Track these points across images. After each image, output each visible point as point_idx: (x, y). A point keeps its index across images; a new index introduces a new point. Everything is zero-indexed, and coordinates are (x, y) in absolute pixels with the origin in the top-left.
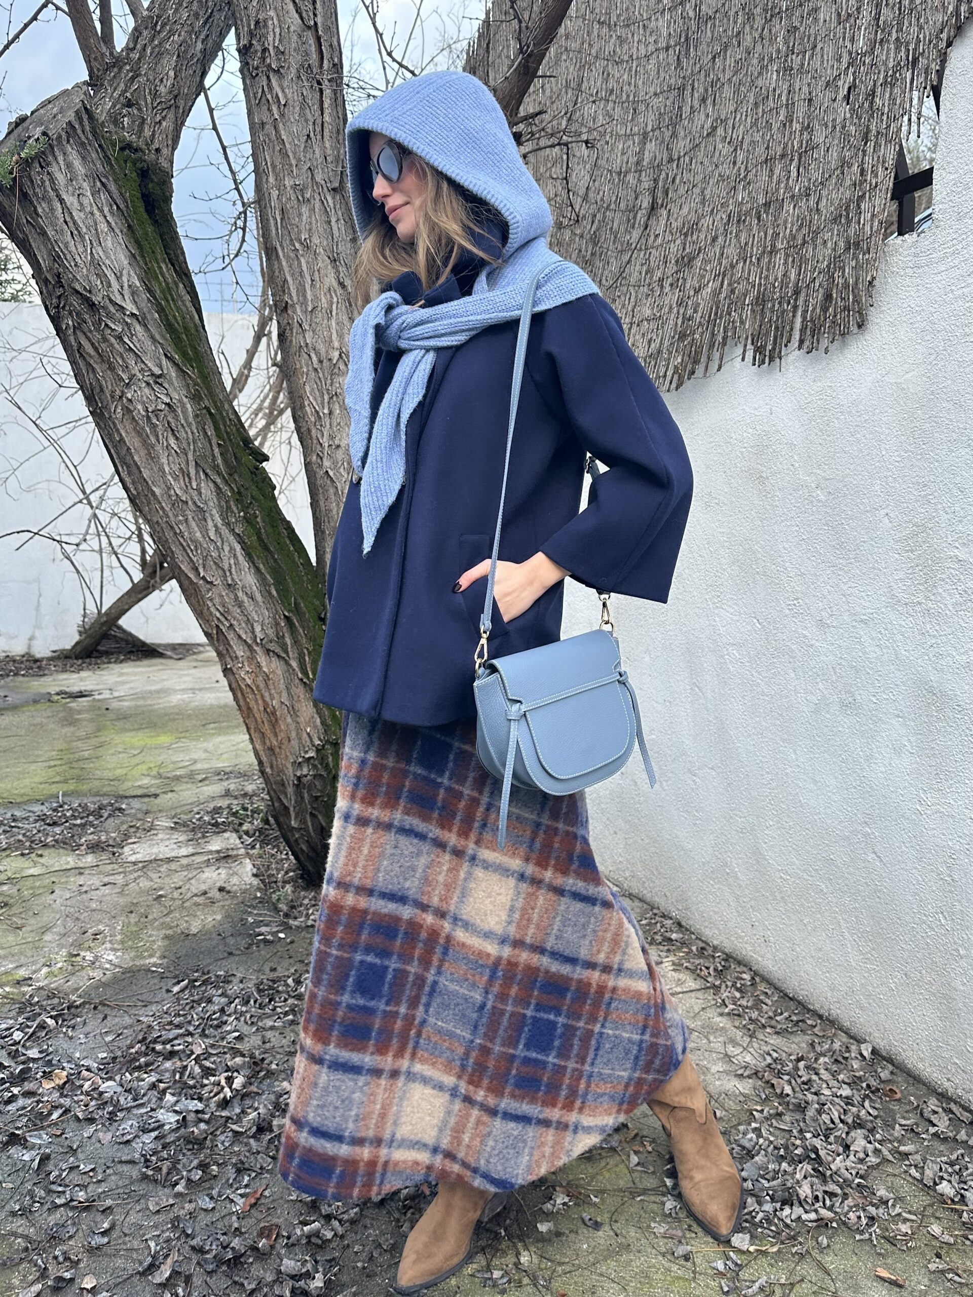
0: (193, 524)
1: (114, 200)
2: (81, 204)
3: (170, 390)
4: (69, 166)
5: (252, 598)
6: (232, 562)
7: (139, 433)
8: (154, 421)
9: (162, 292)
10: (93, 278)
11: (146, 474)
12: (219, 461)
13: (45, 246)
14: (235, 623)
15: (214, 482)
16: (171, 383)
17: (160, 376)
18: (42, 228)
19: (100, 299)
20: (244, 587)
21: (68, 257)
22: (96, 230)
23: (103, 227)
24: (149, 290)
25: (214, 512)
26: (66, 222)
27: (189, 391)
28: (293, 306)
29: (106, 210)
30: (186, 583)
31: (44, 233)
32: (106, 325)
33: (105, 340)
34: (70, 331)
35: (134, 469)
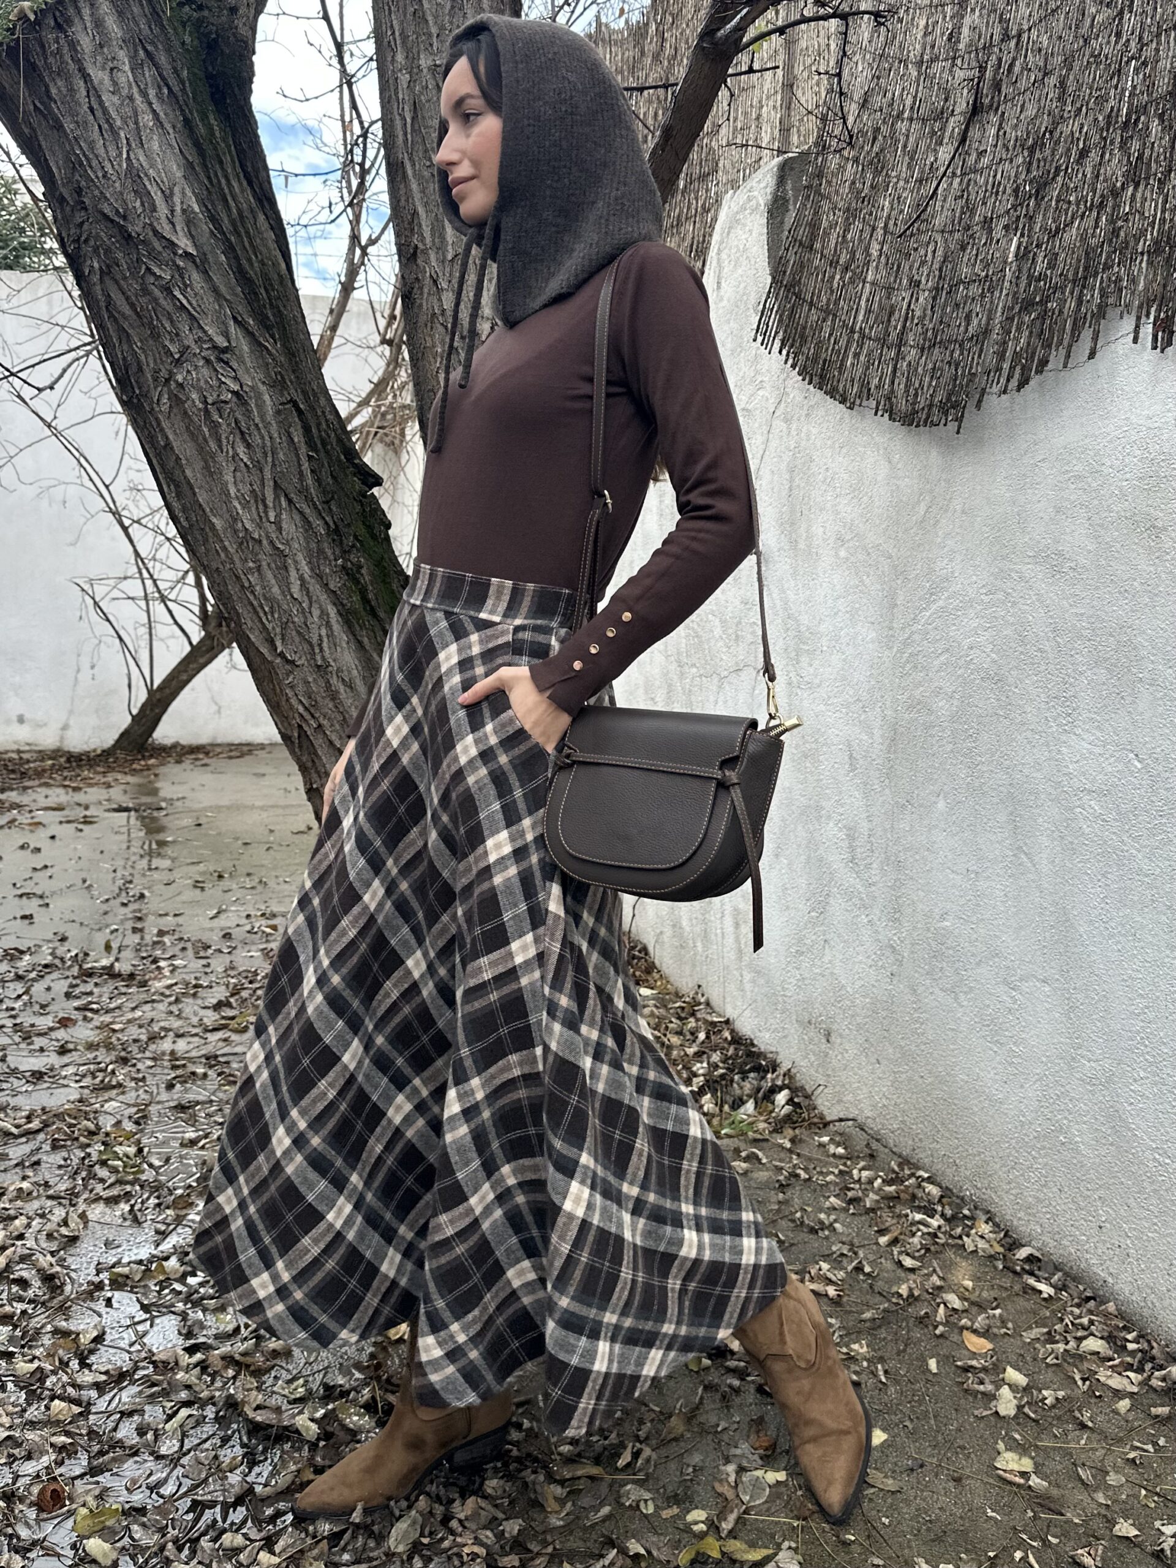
0: (269, 575)
1: (163, 78)
2: (115, 83)
3: (240, 373)
4: (99, 24)
5: (350, 686)
6: (324, 632)
7: (193, 435)
8: (216, 417)
9: (233, 223)
10: (130, 197)
11: (202, 497)
12: (310, 480)
13: (62, 146)
14: (325, 722)
15: (301, 513)
16: (240, 361)
17: (225, 350)
18: (57, 120)
19: (138, 229)
20: (339, 670)
21: (94, 163)
22: (136, 123)
23: (147, 119)
24: (213, 219)
25: (300, 557)
26: (92, 109)
27: (267, 375)
28: (425, 252)
29: (152, 93)
30: (257, 661)
31: (59, 127)
32: (148, 269)
33: (145, 291)
34: (96, 278)
35: (185, 487)
